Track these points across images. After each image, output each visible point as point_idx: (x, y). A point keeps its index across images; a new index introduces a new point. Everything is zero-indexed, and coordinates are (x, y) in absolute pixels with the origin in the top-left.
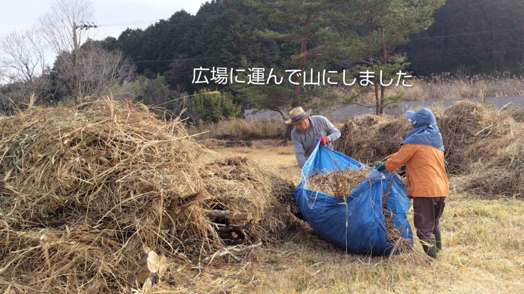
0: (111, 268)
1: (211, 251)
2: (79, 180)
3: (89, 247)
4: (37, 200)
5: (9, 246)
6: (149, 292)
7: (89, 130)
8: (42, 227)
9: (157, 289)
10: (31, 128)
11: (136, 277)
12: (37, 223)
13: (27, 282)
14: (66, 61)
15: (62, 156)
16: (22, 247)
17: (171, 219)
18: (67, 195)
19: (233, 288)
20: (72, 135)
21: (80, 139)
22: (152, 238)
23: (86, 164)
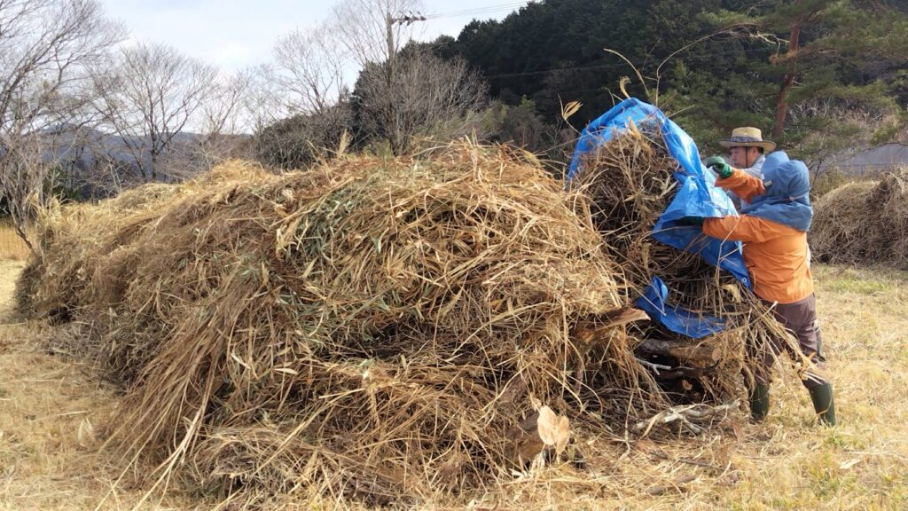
0: (478, 433)
1: (645, 411)
2: (421, 279)
3: (442, 393)
4: (356, 311)
5: (313, 386)
6: (541, 477)
7: (438, 195)
8: (363, 356)
9: (555, 474)
10: (342, 191)
11: (519, 451)
12: (356, 350)
13: (342, 448)
14: (376, 80)
15: (393, 237)
16: (334, 388)
17: (576, 350)
18: (403, 304)
19: (692, 482)
20: (410, 203)
21: (423, 210)
22: (545, 384)
23: (433, 252)
